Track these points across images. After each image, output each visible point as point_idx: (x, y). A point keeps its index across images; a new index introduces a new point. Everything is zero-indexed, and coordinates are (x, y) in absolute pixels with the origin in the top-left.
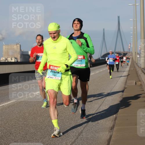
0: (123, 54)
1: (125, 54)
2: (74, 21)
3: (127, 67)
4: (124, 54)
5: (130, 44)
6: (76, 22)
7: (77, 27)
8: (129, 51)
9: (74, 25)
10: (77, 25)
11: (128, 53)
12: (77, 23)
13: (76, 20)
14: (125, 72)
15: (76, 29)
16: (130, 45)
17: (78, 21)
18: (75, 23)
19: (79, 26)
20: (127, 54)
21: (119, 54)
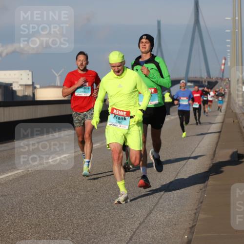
0: (206, 84)
1: (212, 85)
2: (141, 38)
3: (217, 115)
4: (209, 82)
5: (225, 59)
6: (144, 40)
7: (145, 48)
8: (223, 76)
9: (141, 45)
10: (145, 45)
11: (219, 81)
12: (146, 42)
13: (144, 37)
14: (213, 125)
15: (144, 50)
16: (223, 61)
17: (147, 39)
18: (143, 42)
19: (148, 46)
20: (216, 83)
21: (197, 83)
